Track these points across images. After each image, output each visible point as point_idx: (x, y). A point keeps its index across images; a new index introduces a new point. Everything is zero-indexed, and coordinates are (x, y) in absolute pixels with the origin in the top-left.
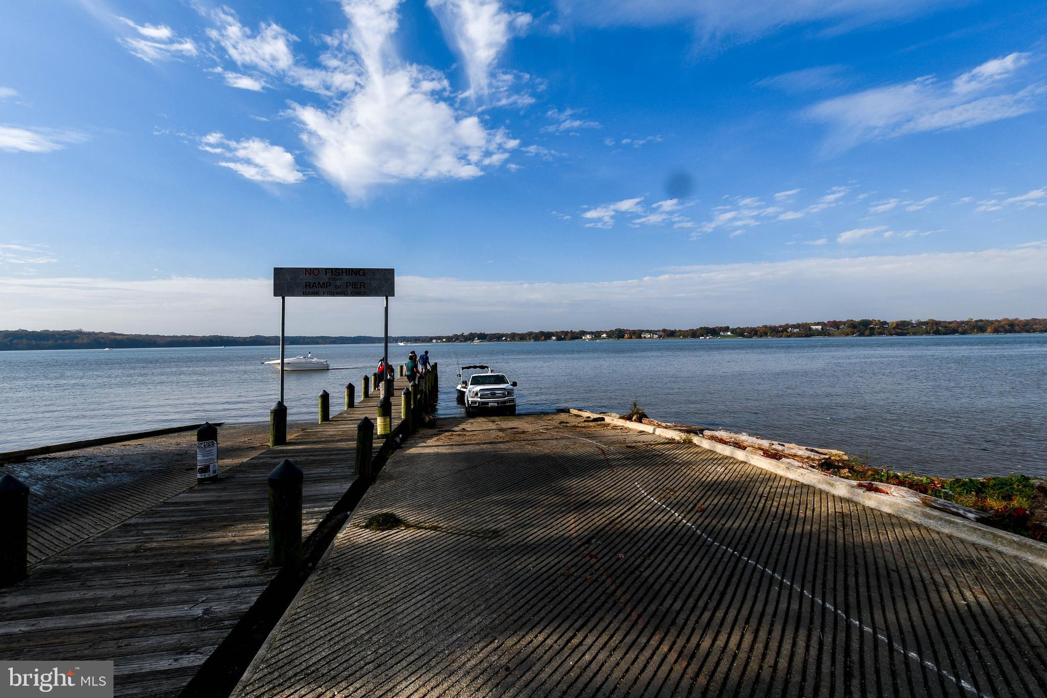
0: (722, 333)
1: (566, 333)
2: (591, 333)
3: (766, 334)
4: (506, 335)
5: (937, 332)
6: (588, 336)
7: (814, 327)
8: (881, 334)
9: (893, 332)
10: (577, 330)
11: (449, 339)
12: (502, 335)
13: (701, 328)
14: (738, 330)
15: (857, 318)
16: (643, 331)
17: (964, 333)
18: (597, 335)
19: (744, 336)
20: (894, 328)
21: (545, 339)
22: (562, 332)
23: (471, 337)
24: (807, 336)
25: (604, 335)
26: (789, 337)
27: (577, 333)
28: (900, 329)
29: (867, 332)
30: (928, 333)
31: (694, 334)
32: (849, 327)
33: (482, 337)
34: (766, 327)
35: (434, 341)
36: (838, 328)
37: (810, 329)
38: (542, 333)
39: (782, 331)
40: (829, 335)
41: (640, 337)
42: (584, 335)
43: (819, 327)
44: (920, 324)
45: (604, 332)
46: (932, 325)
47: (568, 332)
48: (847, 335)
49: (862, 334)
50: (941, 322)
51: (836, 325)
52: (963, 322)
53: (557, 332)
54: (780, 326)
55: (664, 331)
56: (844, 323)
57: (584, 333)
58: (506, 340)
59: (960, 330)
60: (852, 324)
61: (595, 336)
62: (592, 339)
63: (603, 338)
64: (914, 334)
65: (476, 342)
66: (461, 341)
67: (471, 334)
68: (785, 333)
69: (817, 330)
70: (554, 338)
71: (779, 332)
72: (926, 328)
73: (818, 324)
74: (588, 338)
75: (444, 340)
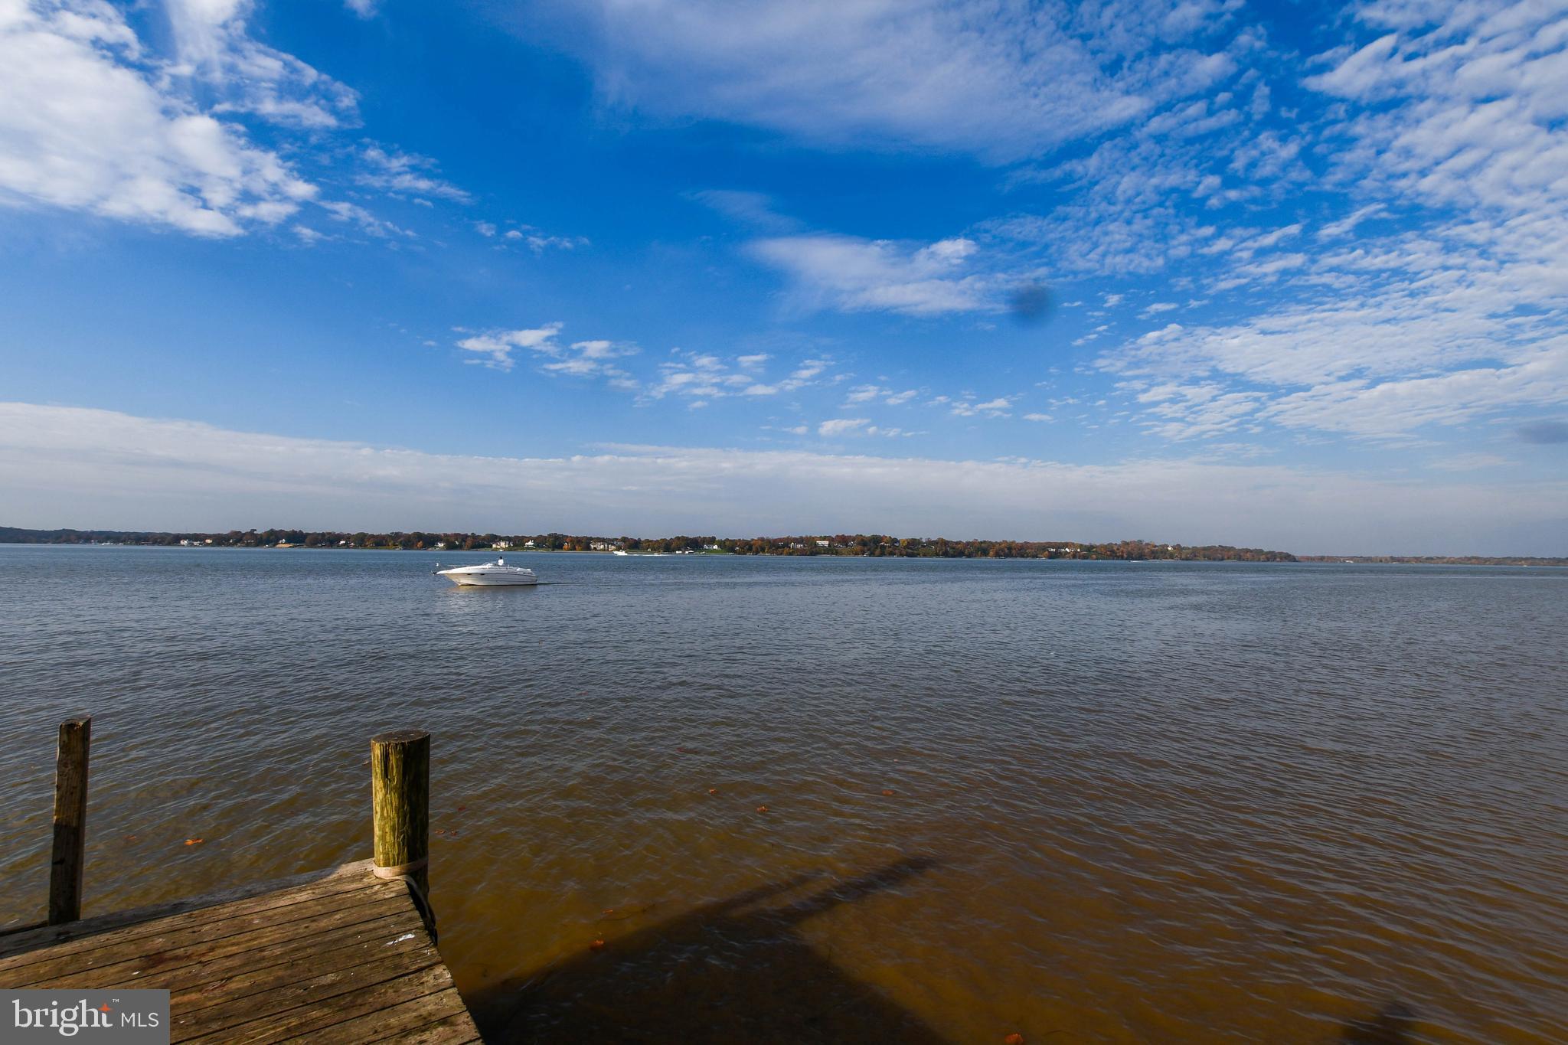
0: (706, 547)
1: (464, 538)
2: (507, 539)
3: (763, 550)
4: (348, 537)
5: (946, 554)
6: (503, 544)
7: (820, 543)
8: (892, 554)
9: (904, 552)
10: (482, 532)
11: (220, 540)
12: (339, 537)
13: (678, 538)
14: (727, 543)
15: (867, 533)
16: (591, 539)
17: (969, 556)
18: (517, 542)
19: (735, 552)
20: (905, 547)
21: (424, 547)
22: (457, 536)
23: (272, 538)
24: (813, 554)
25: (530, 543)
26: (791, 554)
27: (484, 539)
28: (911, 549)
29: (878, 551)
30: (937, 555)
31: (667, 546)
32: (859, 544)
33: (297, 538)
34: (762, 539)
35: (184, 542)
36: (847, 546)
37: (816, 545)
38: (419, 536)
39: (783, 546)
40: (837, 553)
41: (588, 548)
42: (495, 542)
43: (826, 543)
44: (930, 543)
45: (529, 539)
46: (941, 545)
47: (466, 536)
48: (857, 554)
49: (872, 554)
50: (949, 542)
51: (844, 540)
52: (968, 543)
53: (446, 535)
54: (781, 540)
55: (624, 539)
56: (854, 539)
57: (495, 539)
58: (346, 545)
59: (966, 552)
60: (862, 540)
61: (515, 545)
62: (509, 549)
63: (528, 548)
64: (925, 556)
65: (283, 545)
66: (248, 545)
67: (272, 532)
68: (786, 549)
69: (823, 546)
70: (441, 545)
71: (779, 547)
72: (936, 549)
73: (824, 538)
74: (502, 548)
75: (209, 541)
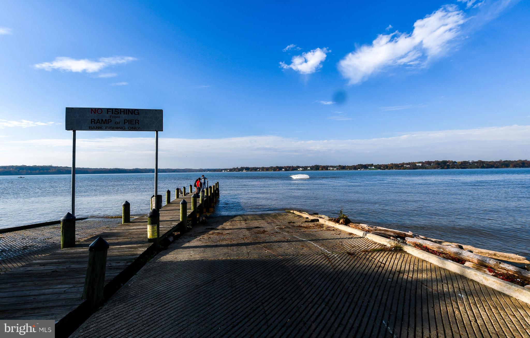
0: (369, 167)
1: (290, 167)
2: (302, 167)
3: (392, 168)
4: (259, 168)
5: (483, 167)
6: (301, 169)
7: (417, 164)
8: (453, 168)
9: (459, 167)
10: (295, 165)
11: (231, 170)
12: (257, 168)
13: (359, 165)
14: (378, 166)
15: (440, 160)
16: (329, 166)
17: (497, 167)
18: (305, 168)
19: (381, 169)
20: (460, 165)
21: (279, 170)
22: (288, 167)
23: (242, 169)
24: (414, 169)
25: (309, 168)
26: (404, 169)
27: (295, 167)
28: (463, 165)
29: (446, 167)
30: (478, 167)
31: (355, 168)
32: (436, 164)
33: (247, 169)
34: (392, 164)
35: (223, 171)
36: (430, 165)
38: (277, 167)
39: (401, 166)
40: (426, 168)
41: (327, 169)
42: (299, 168)
44: (474, 162)
46: (480, 163)
48: (435, 168)
49: (443, 168)
50: (485, 162)
51: (429, 163)
52: (497, 162)
53: (285, 167)
54: (400, 164)
55: (340, 166)
56: (434, 162)
57: (299, 167)
58: (259, 171)
59: (495, 165)
60: (438, 163)
62: (303, 170)
63: (309, 170)
64: (471, 168)
65: (244, 171)
66: (237, 171)
68: (402, 167)
69: (419, 166)
70: (283, 170)
71: (399, 167)
72: (477, 165)
73: (420, 163)
74: (301, 170)
75: (228, 170)
